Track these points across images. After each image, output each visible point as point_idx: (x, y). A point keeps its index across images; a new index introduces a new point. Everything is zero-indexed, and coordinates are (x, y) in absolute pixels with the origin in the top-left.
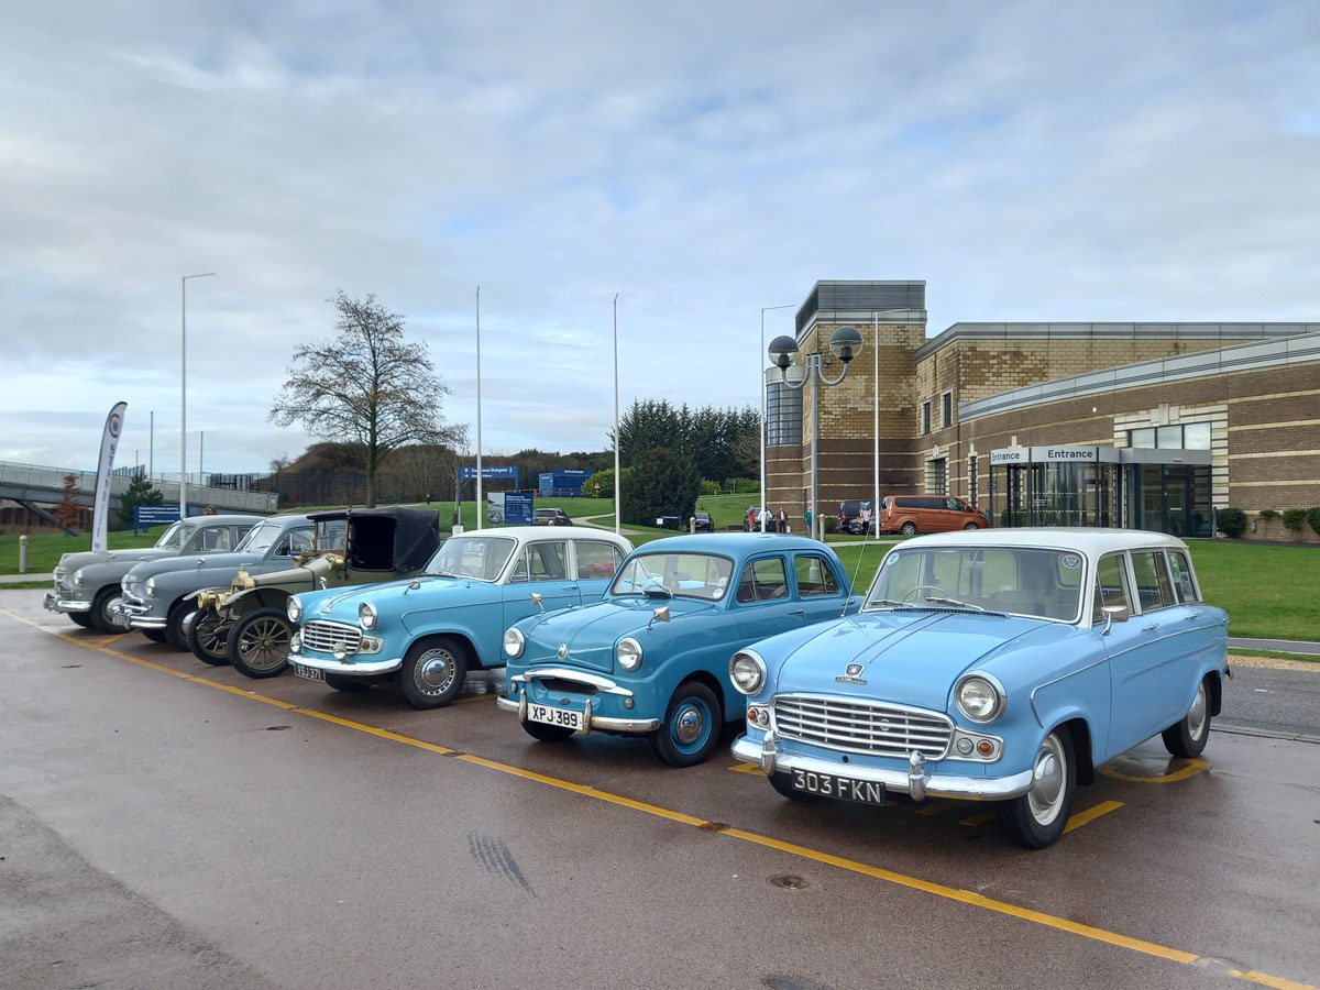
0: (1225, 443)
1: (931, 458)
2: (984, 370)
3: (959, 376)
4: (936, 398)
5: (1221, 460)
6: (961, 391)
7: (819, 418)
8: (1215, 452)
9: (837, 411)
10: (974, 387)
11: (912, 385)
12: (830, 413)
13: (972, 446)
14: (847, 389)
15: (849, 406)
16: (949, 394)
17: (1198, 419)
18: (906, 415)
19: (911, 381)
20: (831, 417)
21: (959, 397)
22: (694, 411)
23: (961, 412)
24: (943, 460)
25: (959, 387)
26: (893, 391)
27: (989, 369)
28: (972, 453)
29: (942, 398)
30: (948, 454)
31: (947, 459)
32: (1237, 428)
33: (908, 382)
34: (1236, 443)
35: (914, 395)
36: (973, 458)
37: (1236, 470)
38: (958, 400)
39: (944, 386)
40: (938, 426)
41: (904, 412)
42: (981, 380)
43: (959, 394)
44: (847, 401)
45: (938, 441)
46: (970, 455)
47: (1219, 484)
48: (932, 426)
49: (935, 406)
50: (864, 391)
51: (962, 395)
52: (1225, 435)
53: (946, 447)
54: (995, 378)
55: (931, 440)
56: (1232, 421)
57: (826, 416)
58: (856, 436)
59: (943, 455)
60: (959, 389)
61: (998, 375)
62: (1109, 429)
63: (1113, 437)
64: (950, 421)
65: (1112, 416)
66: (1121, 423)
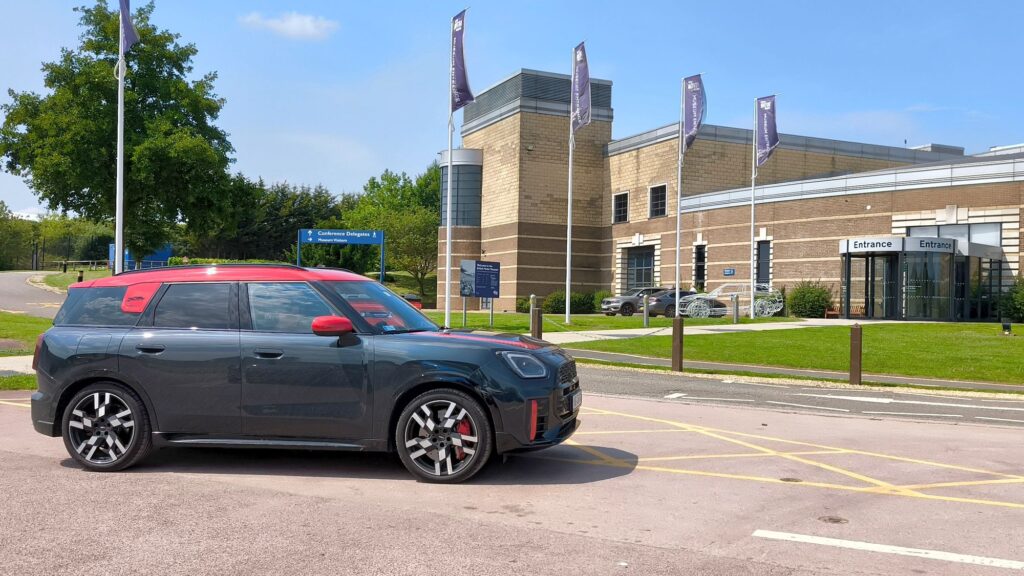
0: (1017, 242)
1: (629, 246)
2: (698, 167)
4: (639, 190)
9: (536, 196)
10: (691, 182)
11: (601, 177)
12: (530, 197)
13: (699, 236)
15: (547, 192)
16: (664, 186)
17: (990, 220)
18: (594, 205)
20: (530, 201)
24: (650, 247)
26: (584, 182)
27: (702, 166)
28: (700, 242)
29: (648, 191)
30: (659, 242)
31: (656, 247)
35: (601, 186)
36: (701, 247)
39: (654, 180)
40: (640, 215)
41: (592, 201)
42: (696, 176)
44: (545, 187)
45: (642, 229)
46: (696, 243)
48: (629, 215)
49: (636, 198)
52: (1017, 235)
53: (656, 236)
54: (707, 175)
55: (628, 228)
57: (526, 200)
58: (552, 222)
59: (651, 243)
61: (708, 172)
62: (886, 225)
63: (890, 232)
64: (663, 212)
65: (889, 214)
66: (901, 220)
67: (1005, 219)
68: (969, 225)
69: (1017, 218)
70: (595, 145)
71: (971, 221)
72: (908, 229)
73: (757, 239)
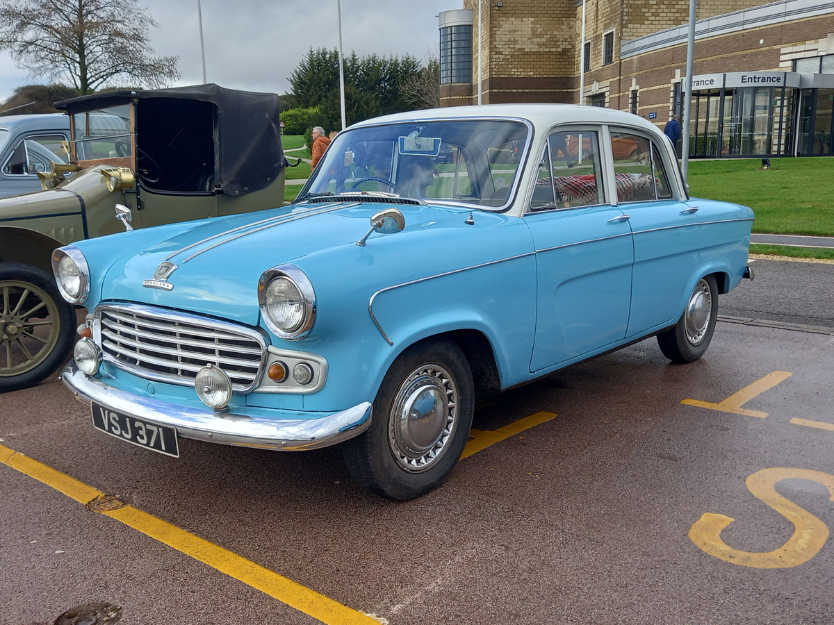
1: (590, 94)
2: (644, 10)
3: (622, 16)
4: (597, 38)
6: (624, 30)
7: (491, 58)
9: (507, 51)
10: (636, 26)
11: (572, 28)
12: (501, 53)
13: (634, 81)
14: (515, 31)
15: (517, 46)
16: (613, 32)
18: (567, 56)
19: (571, 23)
20: (501, 56)
21: (622, 35)
22: (361, 58)
23: (623, 49)
24: (603, 95)
25: (623, 26)
26: (555, 33)
27: (649, 9)
28: (634, 87)
29: (603, 38)
30: (608, 89)
31: (607, 94)
33: (569, 24)
35: (573, 37)
36: (634, 92)
38: (621, 38)
39: (606, 27)
40: (598, 63)
41: (565, 51)
42: (641, 19)
43: (622, 32)
44: (516, 42)
45: (598, 77)
46: (631, 89)
48: (592, 63)
49: (596, 45)
50: (530, 33)
51: (625, 34)
53: (607, 83)
54: (653, 18)
55: (591, 77)
57: (497, 56)
58: (523, 75)
59: (603, 90)
60: (622, 28)
61: (656, 14)
62: (774, 59)
63: (777, 66)
64: (611, 59)
65: (778, 47)
66: (788, 52)
72: (795, 61)
73: (673, 81)
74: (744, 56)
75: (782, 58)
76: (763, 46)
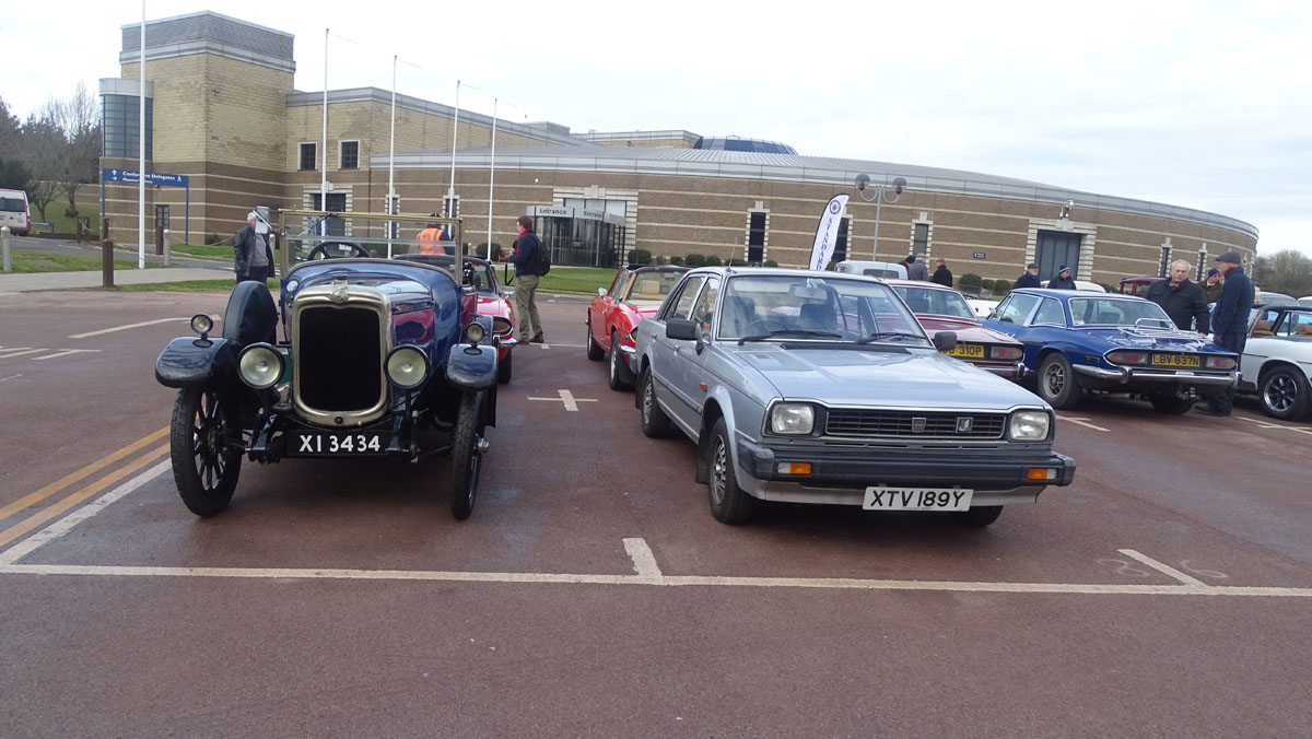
0: (635, 215)
3: (371, 131)
4: (329, 142)
5: (632, 224)
6: (373, 143)
7: (207, 142)
8: (628, 219)
9: (223, 137)
11: (284, 125)
12: (217, 138)
15: (233, 134)
16: (356, 142)
17: (619, 198)
19: (281, 120)
20: (217, 142)
21: (371, 148)
23: (375, 160)
24: (341, 195)
25: (371, 139)
29: (339, 144)
30: (350, 191)
31: (348, 196)
32: (643, 207)
34: (641, 215)
35: (283, 134)
36: (394, 199)
37: (640, 231)
38: (371, 150)
39: (344, 135)
42: (385, 137)
43: (370, 145)
45: (329, 178)
47: (630, 239)
48: (319, 164)
49: (327, 149)
51: (373, 146)
52: (636, 210)
53: (348, 185)
55: (316, 176)
56: (640, 203)
59: (342, 191)
60: (370, 141)
62: (548, 196)
63: (551, 201)
64: (355, 165)
65: (552, 186)
66: (560, 192)
67: (629, 198)
68: (606, 200)
69: (636, 199)
70: (278, 94)
71: (607, 198)
72: (565, 199)
73: (445, 197)
74: (522, 189)
75: (555, 195)
76: (537, 184)
